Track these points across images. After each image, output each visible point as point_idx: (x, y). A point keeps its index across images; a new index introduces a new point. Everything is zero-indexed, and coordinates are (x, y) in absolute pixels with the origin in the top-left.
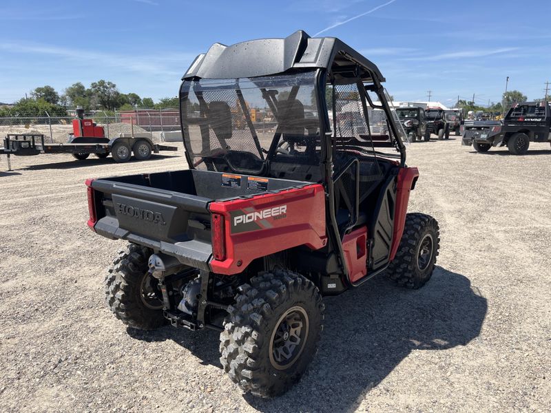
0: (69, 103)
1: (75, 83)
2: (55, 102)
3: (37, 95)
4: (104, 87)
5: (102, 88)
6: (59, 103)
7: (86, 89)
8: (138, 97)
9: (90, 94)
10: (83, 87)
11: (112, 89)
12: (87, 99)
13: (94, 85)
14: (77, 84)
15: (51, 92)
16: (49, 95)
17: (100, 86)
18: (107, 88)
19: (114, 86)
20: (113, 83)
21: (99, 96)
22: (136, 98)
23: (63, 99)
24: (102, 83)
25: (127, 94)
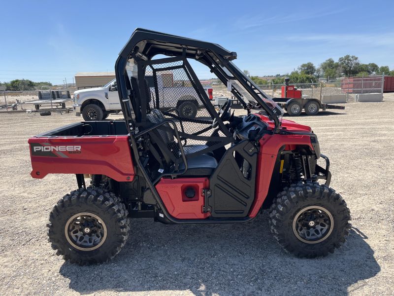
0: (321, 73)
1: (328, 59)
2: (312, 73)
3: (302, 69)
4: (348, 60)
5: (346, 61)
6: (315, 74)
7: (335, 62)
8: (376, 66)
9: (337, 66)
10: (333, 62)
11: (355, 61)
12: (334, 70)
13: (341, 59)
14: (329, 60)
15: (311, 67)
16: (309, 69)
17: (346, 59)
18: (350, 60)
19: (356, 59)
20: (356, 56)
21: (343, 67)
22: (374, 67)
23: (318, 71)
24: (347, 57)
25: (367, 64)
